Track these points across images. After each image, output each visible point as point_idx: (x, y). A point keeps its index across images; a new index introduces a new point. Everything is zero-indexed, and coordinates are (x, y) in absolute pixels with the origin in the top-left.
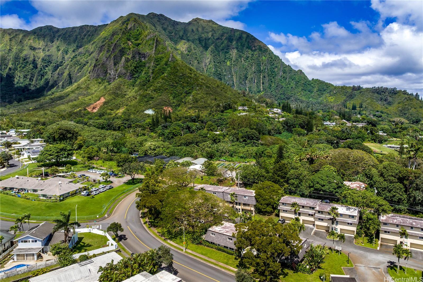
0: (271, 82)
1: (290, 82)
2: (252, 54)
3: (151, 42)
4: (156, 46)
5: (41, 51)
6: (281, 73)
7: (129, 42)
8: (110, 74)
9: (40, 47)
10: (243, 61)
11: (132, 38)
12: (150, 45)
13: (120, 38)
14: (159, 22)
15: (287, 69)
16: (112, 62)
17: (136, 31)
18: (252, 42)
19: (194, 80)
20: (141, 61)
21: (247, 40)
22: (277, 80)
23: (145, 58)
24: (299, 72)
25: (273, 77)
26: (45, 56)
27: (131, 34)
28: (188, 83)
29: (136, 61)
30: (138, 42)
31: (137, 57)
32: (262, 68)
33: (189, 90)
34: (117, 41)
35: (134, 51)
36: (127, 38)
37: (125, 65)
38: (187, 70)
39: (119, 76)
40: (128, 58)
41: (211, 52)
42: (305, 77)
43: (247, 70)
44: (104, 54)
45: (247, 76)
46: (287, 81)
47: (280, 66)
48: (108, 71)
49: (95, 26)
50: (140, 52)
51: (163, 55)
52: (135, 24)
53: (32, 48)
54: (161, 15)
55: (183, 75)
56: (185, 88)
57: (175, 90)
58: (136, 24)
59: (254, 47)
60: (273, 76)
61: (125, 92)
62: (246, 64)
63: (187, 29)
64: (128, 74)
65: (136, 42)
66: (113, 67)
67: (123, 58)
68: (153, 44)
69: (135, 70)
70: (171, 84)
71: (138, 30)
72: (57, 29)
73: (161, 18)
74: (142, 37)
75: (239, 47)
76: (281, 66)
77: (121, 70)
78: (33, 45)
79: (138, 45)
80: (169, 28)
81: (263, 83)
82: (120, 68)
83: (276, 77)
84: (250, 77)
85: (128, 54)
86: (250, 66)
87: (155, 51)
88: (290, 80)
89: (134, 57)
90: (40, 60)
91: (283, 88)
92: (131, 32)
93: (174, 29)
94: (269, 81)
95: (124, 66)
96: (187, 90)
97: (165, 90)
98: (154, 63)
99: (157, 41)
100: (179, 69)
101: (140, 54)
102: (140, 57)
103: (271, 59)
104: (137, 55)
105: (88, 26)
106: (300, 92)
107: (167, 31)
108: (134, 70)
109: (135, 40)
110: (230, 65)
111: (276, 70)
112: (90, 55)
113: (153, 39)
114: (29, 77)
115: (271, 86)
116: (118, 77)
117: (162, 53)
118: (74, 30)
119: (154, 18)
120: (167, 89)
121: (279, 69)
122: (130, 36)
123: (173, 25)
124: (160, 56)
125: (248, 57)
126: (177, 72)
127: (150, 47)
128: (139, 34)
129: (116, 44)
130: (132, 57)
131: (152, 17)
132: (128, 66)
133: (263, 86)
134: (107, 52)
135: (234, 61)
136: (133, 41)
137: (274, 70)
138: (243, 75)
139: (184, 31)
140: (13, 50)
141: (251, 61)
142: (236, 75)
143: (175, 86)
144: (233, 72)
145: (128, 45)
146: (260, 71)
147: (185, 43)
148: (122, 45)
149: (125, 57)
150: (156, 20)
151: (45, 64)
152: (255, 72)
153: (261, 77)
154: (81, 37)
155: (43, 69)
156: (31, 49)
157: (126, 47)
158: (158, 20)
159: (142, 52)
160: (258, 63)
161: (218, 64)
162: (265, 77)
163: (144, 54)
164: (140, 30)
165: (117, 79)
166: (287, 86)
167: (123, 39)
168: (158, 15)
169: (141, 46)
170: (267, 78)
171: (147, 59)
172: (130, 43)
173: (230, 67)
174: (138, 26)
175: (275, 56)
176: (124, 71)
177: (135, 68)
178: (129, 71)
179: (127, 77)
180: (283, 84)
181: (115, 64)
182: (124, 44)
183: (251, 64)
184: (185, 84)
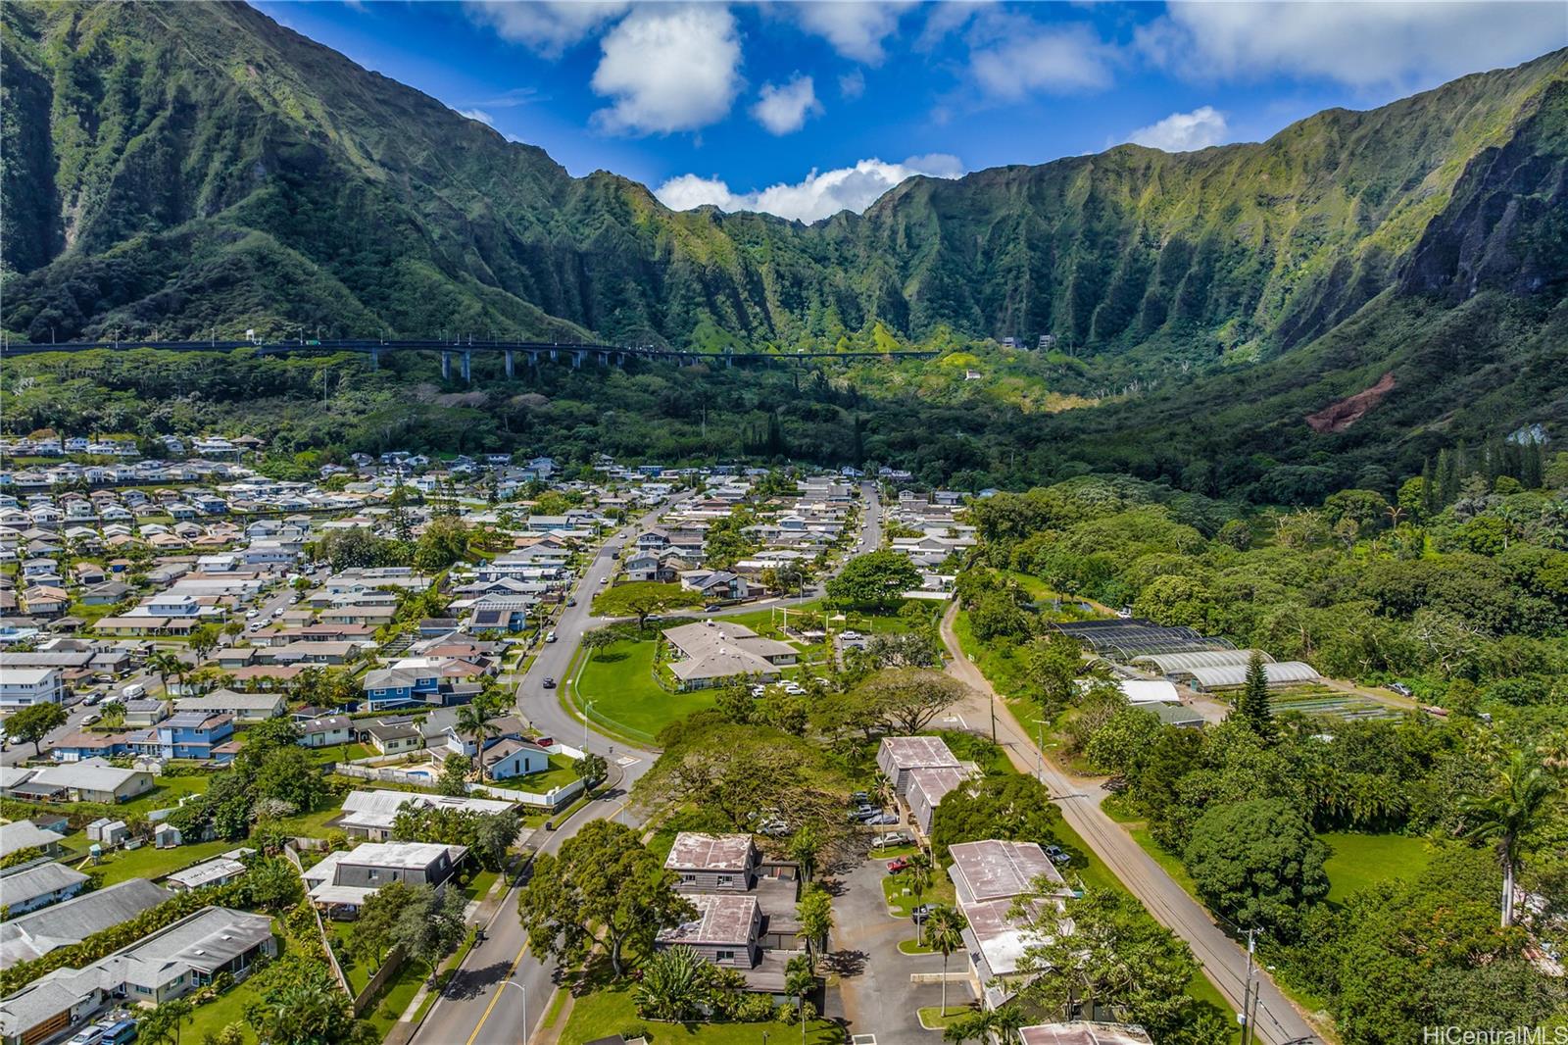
5: (1292, 205)
9: (1290, 191)
13: (1532, 119)
26: (1303, 221)
37: (1514, 233)
39: (1484, 284)
40: (1535, 203)
53: (1265, 201)
64: (1524, 270)
66: (1478, 245)
67: (1511, 207)
72: (1356, 118)
77: (1494, 256)
78: (1269, 190)
82: (1493, 249)
85: (1545, 184)
90: (1284, 238)
95: (1509, 238)
108: (1559, 250)
114: (1244, 300)
116: (1478, 284)
118: (1417, 107)
132: (1529, 237)
140: (1207, 217)
149: (1519, 201)
151: (1300, 251)
154: (1440, 128)
155: (1292, 268)
156: (1260, 204)
165: (1472, 295)
167: (1549, 120)
176: (1508, 260)
178: (1529, 259)
179: (1518, 283)
182: (1547, 141)
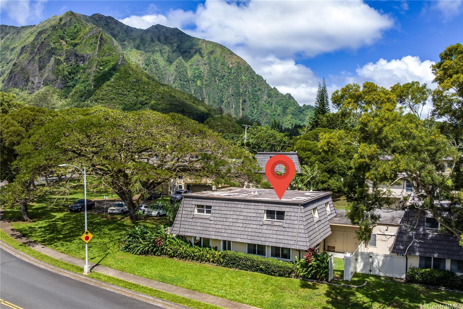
0: (253, 107)
1: (276, 109)
2: (229, 73)
3: (94, 40)
4: (100, 44)
6: (265, 97)
7: (62, 41)
8: (33, 83)
10: (217, 81)
11: (67, 37)
12: (91, 44)
13: (49, 35)
14: (107, 26)
15: (272, 93)
16: (36, 66)
17: (72, 27)
18: (229, 57)
19: (153, 87)
20: (78, 66)
21: (223, 55)
22: (260, 106)
23: (84, 62)
24: (288, 97)
25: (256, 102)
27: (65, 31)
28: (144, 91)
29: (71, 65)
30: (76, 41)
31: (73, 60)
32: (241, 91)
33: (146, 100)
34: (45, 39)
35: (69, 51)
36: (60, 36)
37: (54, 68)
38: (144, 77)
39: (46, 84)
40: (59, 60)
41: (177, 67)
42: (295, 103)
43: (223, 92)
44: (26, 57)
45: (223, 100)
46: (273, 107)
47: (263, 89)
48: (31, 78)
49: (17, 28)
50: (78, 53)
51: (110, 58)
52: (71, 19)
54: (110, 18)
55: (138, 81)
56: (140, 98)
57: (126, 101)
58: (73, 19)
59: (232, 64)
60: (256, 100)
61: (54, 104)
62: (222, 85)
63: (144, 37)
64: (59, 81)
65: (73, 41)
66: (37, 73)
67: (53, 59)
68: (96, 43)
69: (69, 77)
70: (120, 91)
71: (76, 27)
73: (110, 21)
74: (82, 34)
75: (213, 63)
76: (265, 88)
77: (48, 75)
79: (76, 45)
80: (121, 34)
81: (243, 109)
82: (47, 73)
83: (260, 102)
84: (226, 101)
85: (60, 55)
86: (227, 87)
87: (99, 51)
88: (276, 106)
89: (67, 59)
91: (269, 116)
92: (66, 28)
93: (126, 36)
94: (250, 106)
95: (53, 70)
96: (143, 99)
97: (111, 100)
98: (96, 68)
99: (102, 38)
100: (131, 73)
101: (77, 55)
102: (77, 61)
103: (252, 79)
104: (73, 57)
105: (6, 26)
106: (289, 120)
107: (118, 39)
108: (67, 77)
109: (71, 40)
110: (201, 85)
111: (259, 93)
112: (8, 63)
113: (96, 36)
115: (253, 113)
116: (43, 84)
117: (108, 56)
119: (100, 20)
120: (114, 98)
121: (263, 92)
122: (64, 33)
123: (126, 32)
124: (105, 58)
125: (224, 76)
126: (128, 77)
127: (92, 46)
128: (77, 32)
129: (42, 42)
130: (65, 59)
131: (97, 19)
132: (59, 70)
133: (242, 113)
134: (31, 54)
135: (206, 81)
136: (67, 40)
137: (256, 93)
138: (217, 97)
139: (141, 40)
141: (228, 82)
142: (209, 98)
143: (126, 95)
144: (205, 95)
145: (61, 45)
146: (239, 94)
147: (143, 54)
148: (51, 44)
149: (55, 58)
150: (103, 24)
152: (233, 95)
153: (241, 101)
157: (58, 47)
158: (106, 23)
159: (80, 53)
160: (237, 83)
161: (185, 83)
162: (245, 101)
163: (83, 57)
164: (78, 27)
165: (42, 88)
166: (272, 113)
167: (54, 37)
168: (106, 17)
169: (78, 47)
170: (248, 103)
171: (87, 63)
172: (64, 43)
173: (201, 88)
174: (75, 22)
175: (258, 76)
176: (52, 77)
177: (70, 74)
178: (60, 77)
179: (57, 85)
180: (268, 111)
181: (40, 69)
182: (54, 43)
183: (228, 85)
184: (140, 93)
